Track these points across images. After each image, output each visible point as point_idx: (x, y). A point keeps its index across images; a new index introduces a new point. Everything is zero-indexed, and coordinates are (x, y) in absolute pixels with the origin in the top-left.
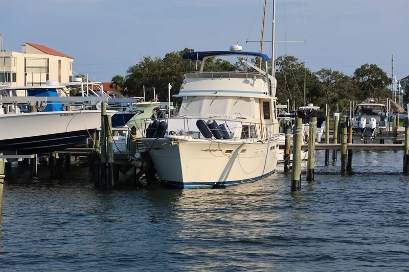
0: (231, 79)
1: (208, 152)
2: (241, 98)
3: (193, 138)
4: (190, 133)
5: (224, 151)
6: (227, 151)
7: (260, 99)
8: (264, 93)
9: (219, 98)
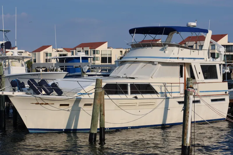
5: (57, 104)
7: (185, 63)
8: (177, 58)
9: (137, 62)
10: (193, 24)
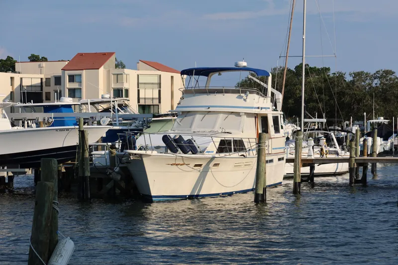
0: (225, 94)
1: (175, 166)
2: (232, 113)
3: (158, 153)
4: (157, 148)
5: (192, 165)
6: (196, 165)
7: (257, 114)
8: (258, 108)
9: (211, 113)
10: (244, 64)
